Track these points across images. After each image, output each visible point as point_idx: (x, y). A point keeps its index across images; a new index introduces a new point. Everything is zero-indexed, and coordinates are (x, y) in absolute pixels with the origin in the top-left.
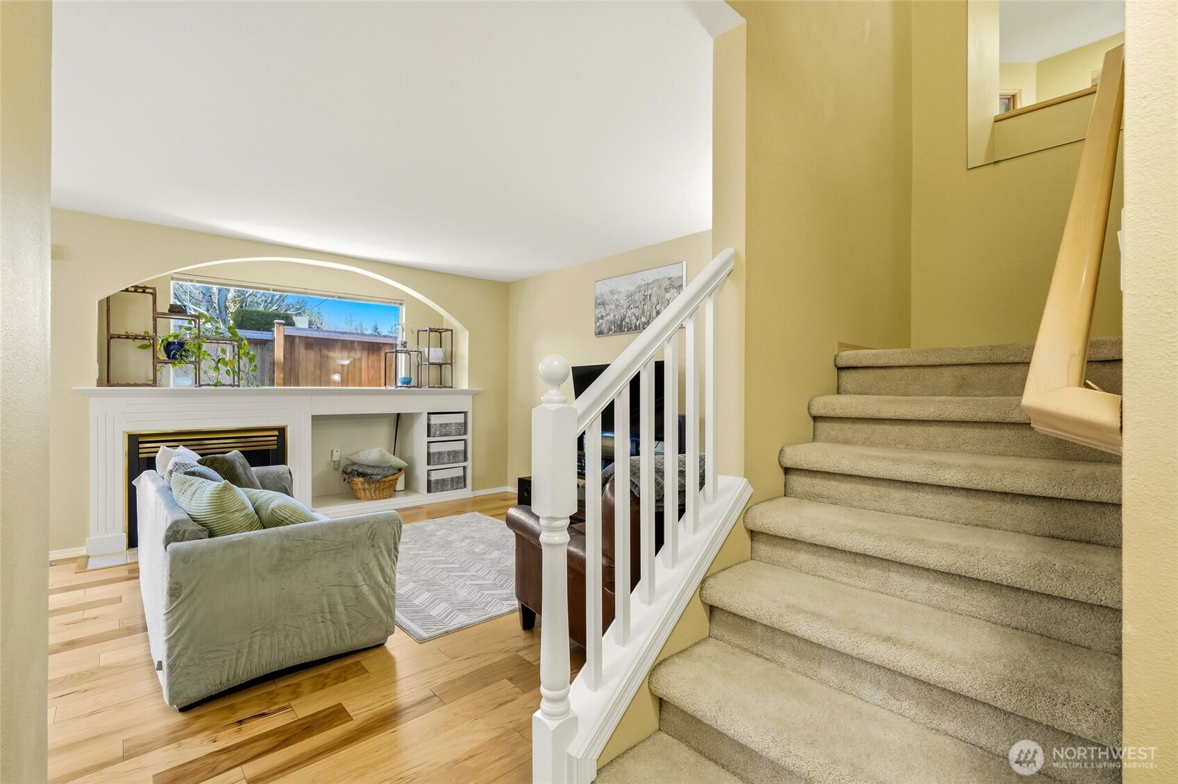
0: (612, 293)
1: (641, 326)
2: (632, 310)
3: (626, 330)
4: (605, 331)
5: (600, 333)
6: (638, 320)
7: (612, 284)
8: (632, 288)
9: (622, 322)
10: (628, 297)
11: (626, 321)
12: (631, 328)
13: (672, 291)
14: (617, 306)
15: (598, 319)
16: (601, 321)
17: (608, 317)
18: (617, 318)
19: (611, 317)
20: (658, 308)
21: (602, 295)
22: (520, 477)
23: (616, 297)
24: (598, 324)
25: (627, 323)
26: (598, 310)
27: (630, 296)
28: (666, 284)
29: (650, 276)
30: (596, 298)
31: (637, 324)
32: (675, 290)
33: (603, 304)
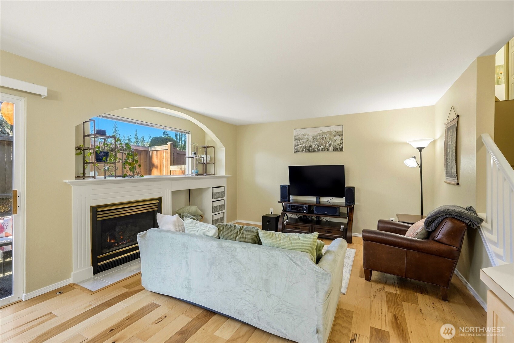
0: (304, 135)
1: (321, 150)
2: (316, 143)
3: (312, 151)
4: (300, 151)
5: (297, 152)
6: (319, 147)
7: (304, 131)
8: (316, 134)
9: (310, 147)
10: (313, 137)
11: (312, 147)
12: (315, 150)
13: (337, 136)
14: (307, 141)
15: (296, 146)
16: (297, 147)
17: (302, 145)
18: (307, 145)
19: (304, 145)
20: (330, 143)
21: (298, 136)
22: (263, 215)
23: (306, 137)
24: (296, 148)
25: (313, 148)
26: (296, 142)
27: (314, 137)
28: (334, 133)
29: (326, 130)
30: (295, 137)
31: (319, 149)
32: (339, 136)
33: (299, 139)
